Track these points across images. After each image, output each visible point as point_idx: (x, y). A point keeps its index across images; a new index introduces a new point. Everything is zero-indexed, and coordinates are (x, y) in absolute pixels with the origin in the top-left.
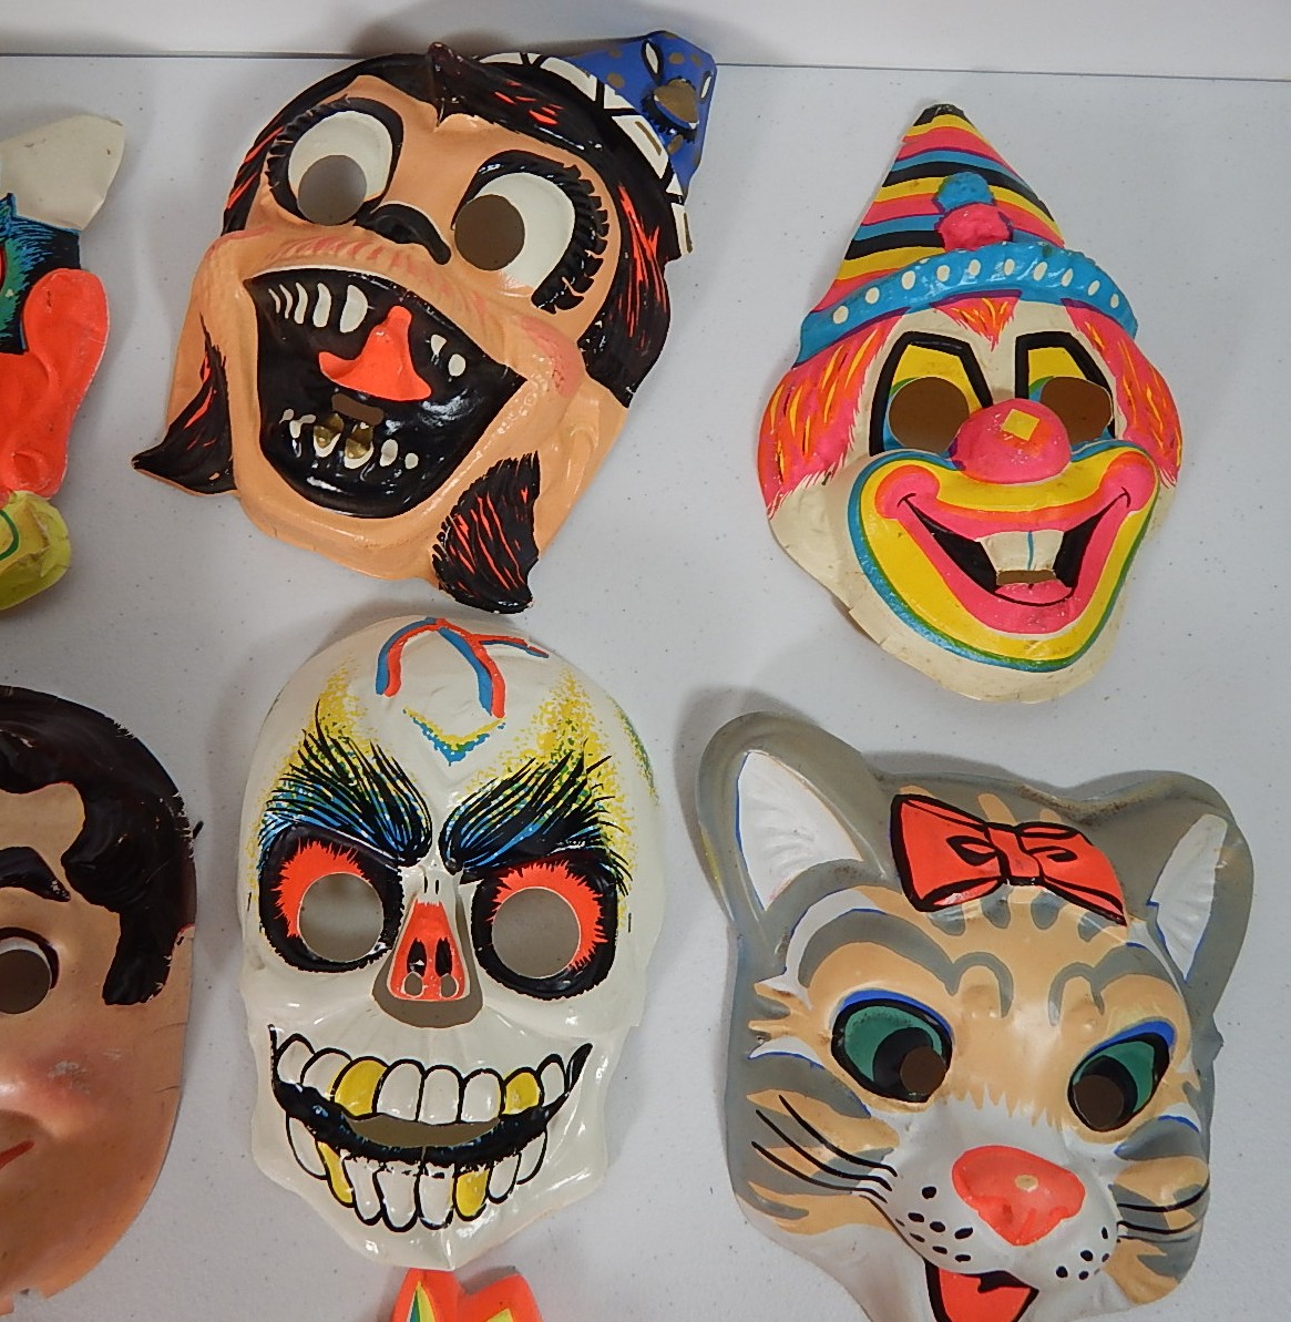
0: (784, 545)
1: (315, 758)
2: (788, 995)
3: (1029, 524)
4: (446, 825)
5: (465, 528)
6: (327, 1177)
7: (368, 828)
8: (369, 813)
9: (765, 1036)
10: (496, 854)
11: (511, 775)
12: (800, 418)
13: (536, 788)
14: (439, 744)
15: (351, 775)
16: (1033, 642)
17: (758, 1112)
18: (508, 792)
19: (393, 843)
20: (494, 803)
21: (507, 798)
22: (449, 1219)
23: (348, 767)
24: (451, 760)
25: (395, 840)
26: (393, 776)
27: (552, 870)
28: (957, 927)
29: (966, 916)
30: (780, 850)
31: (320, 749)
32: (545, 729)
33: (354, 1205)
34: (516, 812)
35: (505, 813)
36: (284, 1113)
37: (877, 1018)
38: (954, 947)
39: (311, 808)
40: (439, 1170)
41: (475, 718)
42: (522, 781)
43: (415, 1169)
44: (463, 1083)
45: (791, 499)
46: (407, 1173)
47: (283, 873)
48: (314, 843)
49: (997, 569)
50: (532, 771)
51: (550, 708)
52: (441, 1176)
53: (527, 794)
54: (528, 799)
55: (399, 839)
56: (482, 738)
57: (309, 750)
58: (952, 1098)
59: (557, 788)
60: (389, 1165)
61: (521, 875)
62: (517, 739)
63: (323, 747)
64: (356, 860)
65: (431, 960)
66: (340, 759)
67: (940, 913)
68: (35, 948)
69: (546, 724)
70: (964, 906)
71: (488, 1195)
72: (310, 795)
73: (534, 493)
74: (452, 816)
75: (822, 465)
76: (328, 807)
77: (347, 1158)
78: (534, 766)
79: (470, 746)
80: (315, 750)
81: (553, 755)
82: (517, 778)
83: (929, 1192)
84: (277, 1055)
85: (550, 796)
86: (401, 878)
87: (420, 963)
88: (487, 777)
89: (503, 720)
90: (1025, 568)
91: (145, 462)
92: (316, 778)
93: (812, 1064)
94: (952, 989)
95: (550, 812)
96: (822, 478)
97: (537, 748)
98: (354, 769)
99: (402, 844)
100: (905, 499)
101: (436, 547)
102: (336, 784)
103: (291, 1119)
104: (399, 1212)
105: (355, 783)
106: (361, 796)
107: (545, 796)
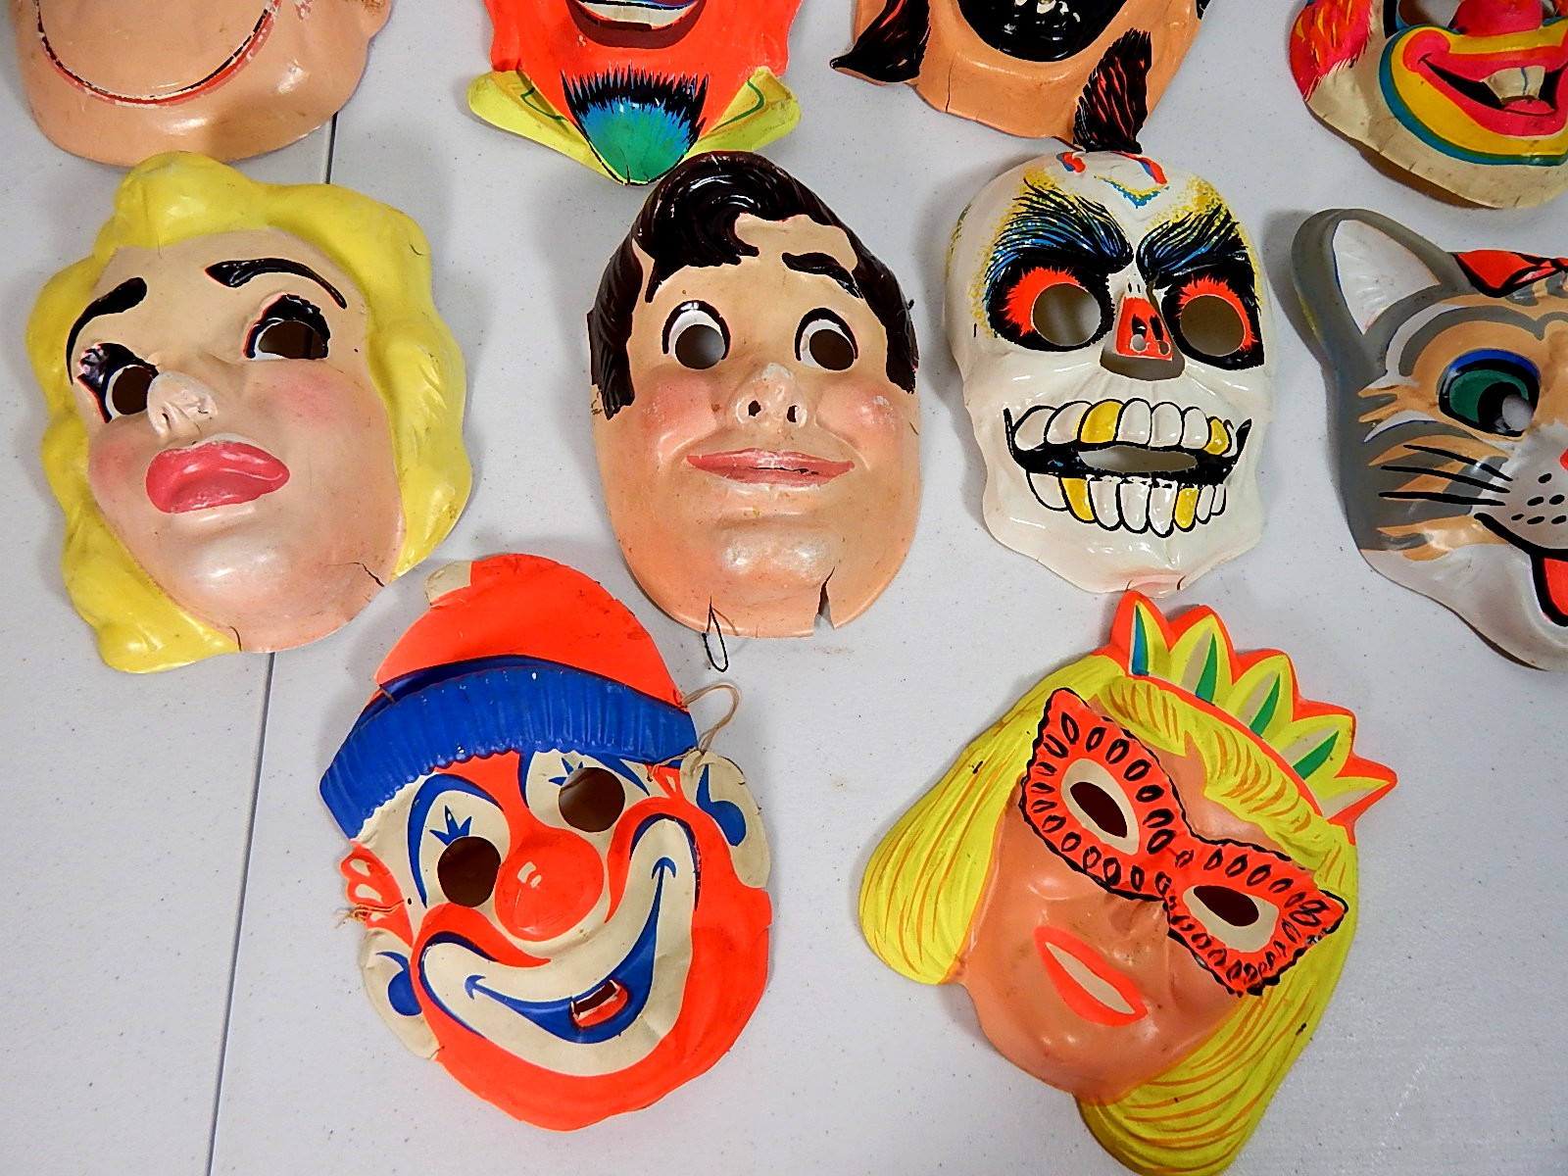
0: (1321, 115)
1: (1038, 203)
2: (1392, 387)
3: (1524, 60)
4: (1140, 248)
5: (1104, 82)
6: (1069, 507)
7: (1088, 242)
8: (1088, 231)
9: (1378, 421)
10: (1183, 262)
11: (1179, 220)
12: (1327, 23)
13: (1200, 226)
14: (1127, 194)
15: (1070, 207)
16: (1536, 142)
17: (1384, 468)
18: (1179, 230)
19: (1108, 252)
20: (1171, 235)
21: (1179, 234)
22: (1172, 529)
23: (1066, 203)
24: (1137, 205)
25: (1109, 249)
26: (1099, 211)
27: (1218, 284)
28: (1532, 301)
29: (1536, 295)
30: (1366, 295)
31: (1038, 197)
32: (1195, 195)
33: (1096, 520)
34: (1189, 241)
35: (1182, 241)
36: (1024, 471)
37: (1475, 380)
38: (1534, 313)
39: (1041, 233)
40: (1167, 482)
41: (1145, 183)
42: (1187, 225)
43: (1149, 481)
44: (1183, 414)
45: (1327, 80)
46: (1144, 483)
47: (1009, 297)
48: (1037, 268)
49: (1500, 98)
50: (1193, 219)
51: (1196, 183)
52: (1169, 486)
53: (1193, 231)
54: (1195, 234)
55: (1112, 248)
56: (1156, 194)
57: (1031, 200)
58: (1543, 426)
59: (1217, 223)
60: (1129, 479)
61: (1196, 286)
62: (1179, 198)
63: (1040, 194)
64: (1073, 275)
65: (1149, 327)
66: (1058, 200)
67: (1515, 295)
68: (836, 328)
69: (1196, 192)
70: (1535, 286)
71: (1196, 516)
72: (1038, 224)
73: (1148, 65)
74: (1142, 242)
75: (1348, 54)
76: (1054, 229)
77: (1092, 480)
78: (1193, 217)
79: (1149, 197)
80: (1035, 199)
81: (1208, 207)
82: (1182, 223)
83: (1545, 478)
84: (1012, 430)
85: (1213, 229)
86: (1108, 287)
87: (1142, 328)
88: (1163, 218)
89: (1166, 186)
90: (1520, 94)
91: (839, 63)
92: (1042, 213)
93: (1426, 422)
94: (1540, 337)
95: (1216, 238)
96: (1349, 62)
97: (1192, 206)
98: (1072, 204)
99: (1115, 251)
100: (1423, 59)
101: (1081, 99)
102: (1060, 214)
103: (1031, 474)
104: (1136, 520)
105: (1075, 211)
106: (1080, 220)
107: (1210, 229)
